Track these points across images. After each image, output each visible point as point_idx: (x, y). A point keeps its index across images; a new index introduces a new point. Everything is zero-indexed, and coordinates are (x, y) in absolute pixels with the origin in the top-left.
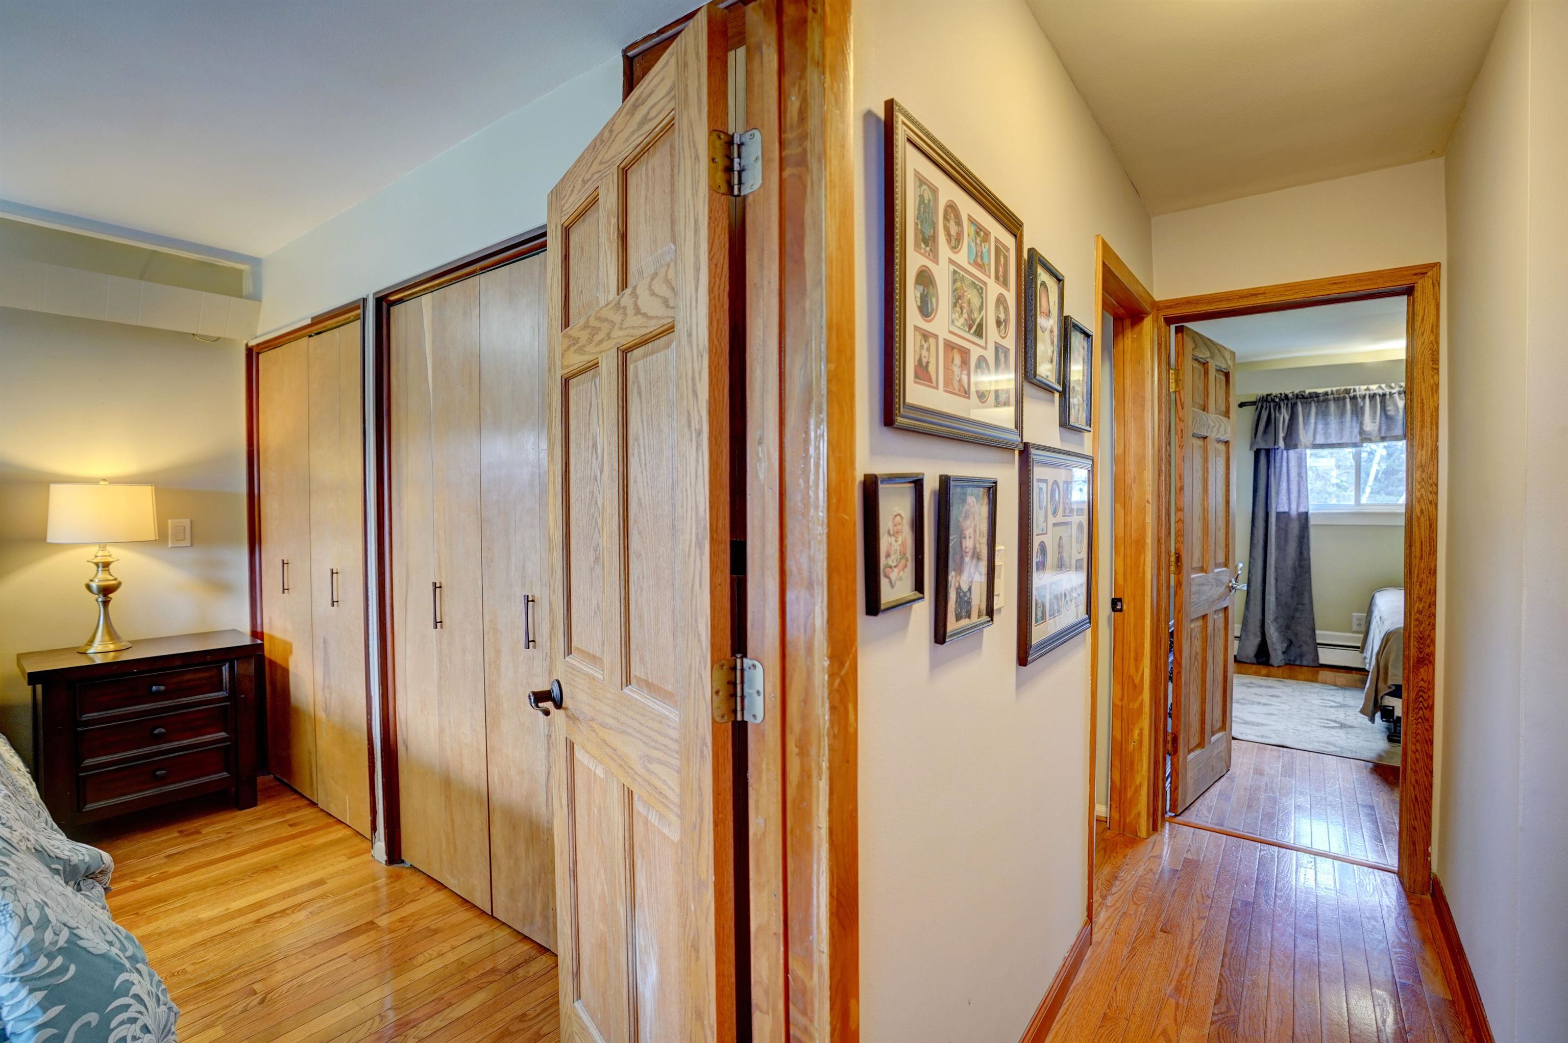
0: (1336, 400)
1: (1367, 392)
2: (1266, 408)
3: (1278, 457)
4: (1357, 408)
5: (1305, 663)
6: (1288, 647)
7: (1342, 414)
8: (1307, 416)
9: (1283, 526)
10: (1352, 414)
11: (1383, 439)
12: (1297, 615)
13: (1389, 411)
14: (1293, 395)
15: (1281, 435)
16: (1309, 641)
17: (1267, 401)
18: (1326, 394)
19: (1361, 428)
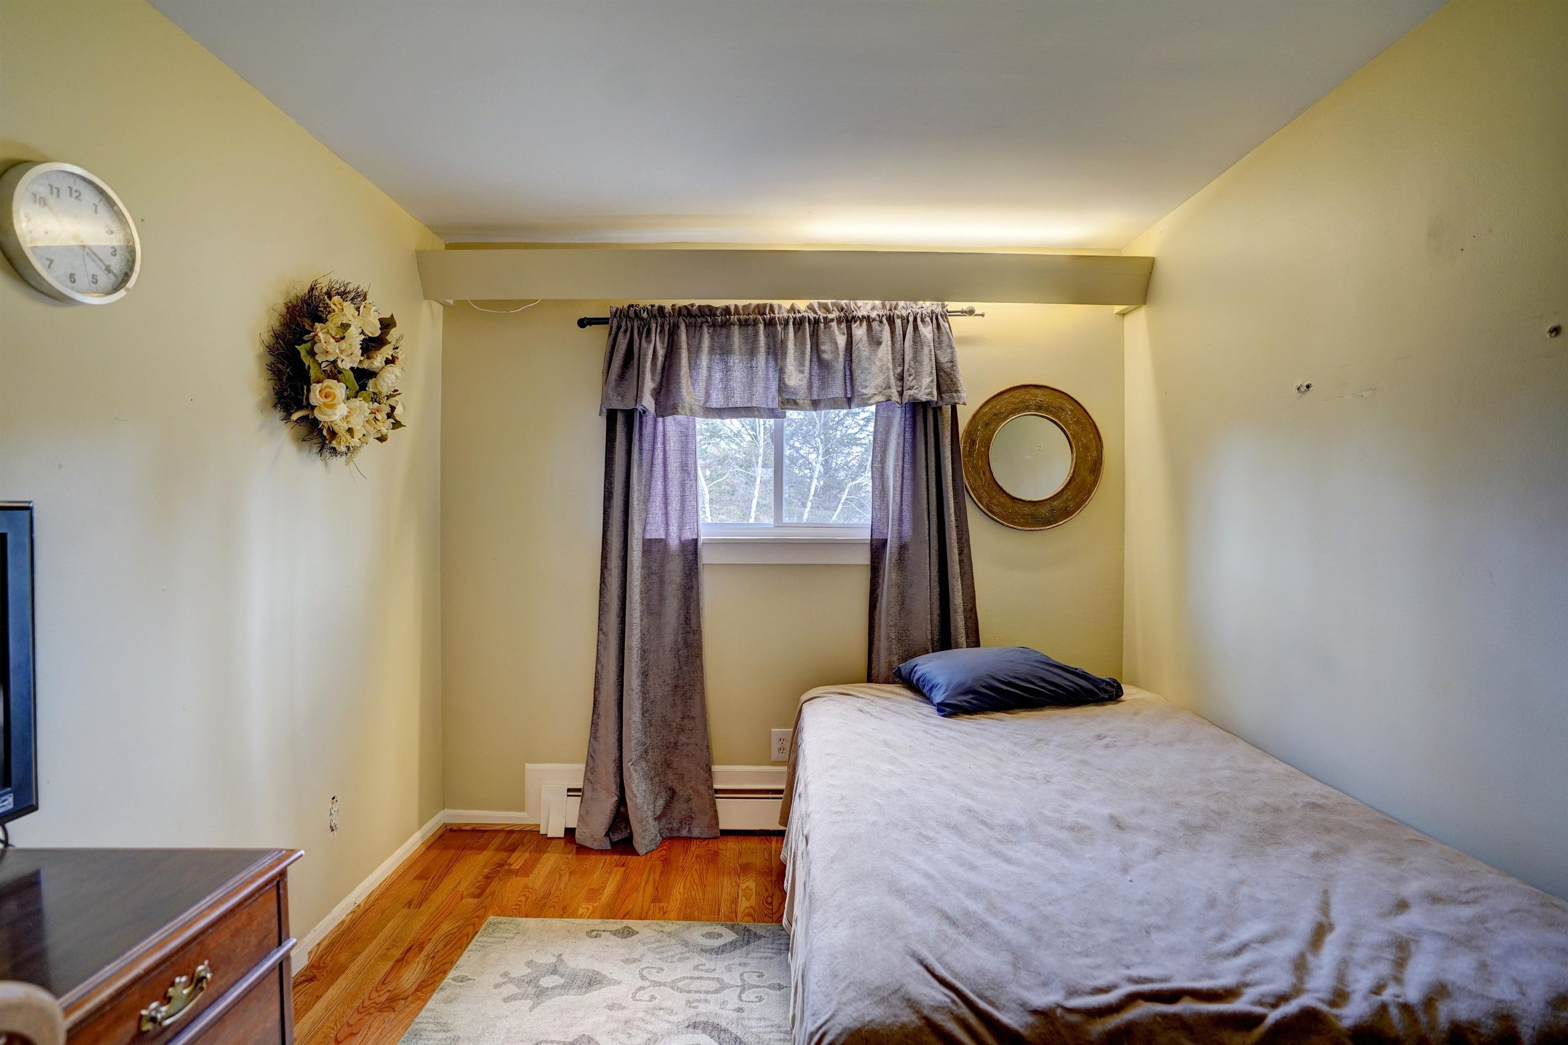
0: (744, 324)
1: (791, 315)
2: (625, 331)
3: (648, 430)
4: (775, 342)
5: (696, 833)
6: (668, 805)
7: (752, 353)
8: (694, 352)
9: (655, 566)
10: (768, 353)
11: (815, 404)
12: (683, 739)
13: (824, 352)
14: (673, 309)
15: (649, 384)
16: (703, 789)
17: (627, 316)
18: (727, 310)
19: (781, 380)
